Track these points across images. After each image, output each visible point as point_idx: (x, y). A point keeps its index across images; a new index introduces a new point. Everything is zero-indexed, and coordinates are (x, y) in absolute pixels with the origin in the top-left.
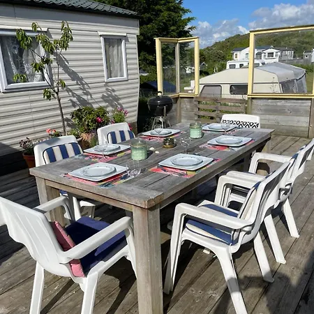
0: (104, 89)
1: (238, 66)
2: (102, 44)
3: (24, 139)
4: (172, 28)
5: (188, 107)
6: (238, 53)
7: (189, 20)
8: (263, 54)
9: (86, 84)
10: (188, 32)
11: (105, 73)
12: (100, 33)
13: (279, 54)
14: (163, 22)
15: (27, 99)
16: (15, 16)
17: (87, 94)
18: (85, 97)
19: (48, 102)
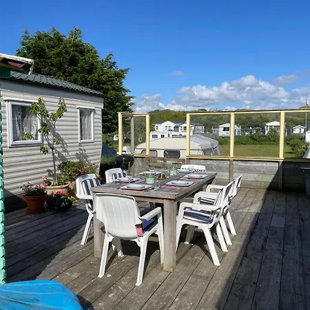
0: (78, 148)
1: (159, 136)
2: (78, 115)
3: (26, 183)
4: (117, 104)
5: (141, 164)
6: (159, 125)
7: (130, 98)
8: (180, 128)
9: (66, 143)
10: (127, 107)
11: (79, 136)
12: (78, 107)
13: (193, 128)
14: (111, 99)
15: (24, 153)
16: (23, 91)
17: (65, 151)
18: (64, 154)
19: (44, 156)
